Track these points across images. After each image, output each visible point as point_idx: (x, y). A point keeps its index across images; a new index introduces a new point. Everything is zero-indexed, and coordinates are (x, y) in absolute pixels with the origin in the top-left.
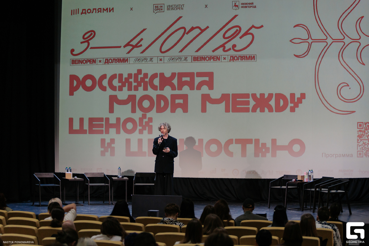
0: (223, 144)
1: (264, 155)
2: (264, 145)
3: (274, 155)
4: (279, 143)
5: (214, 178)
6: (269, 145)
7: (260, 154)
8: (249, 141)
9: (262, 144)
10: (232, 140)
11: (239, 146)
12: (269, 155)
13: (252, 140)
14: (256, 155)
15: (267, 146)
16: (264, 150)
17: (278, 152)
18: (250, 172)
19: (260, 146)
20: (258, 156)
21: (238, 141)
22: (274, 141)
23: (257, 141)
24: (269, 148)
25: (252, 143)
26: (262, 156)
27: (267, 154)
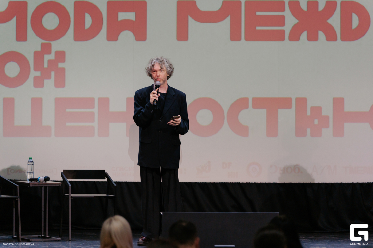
0: (226, 109)
1: (317, 133)
2: (317, 110)
3: (339, 132)
4: (348, 107)
5: (206, 183)
6: (328, 111)
7: (309, 130)
8: (285, 103)
9: (312, 108)
10: (246, 100)
11: (263, 112)
12: (328, 132)
13: (290, 100)
14: (300, 132)
15: (324, 113)
16: (316, 122)
17: (348, 127)
18: (286, 170)
19: (309, 113)
20: (305, 135)
21: (259, 103)
22: (338, 103)
23: (302, 102)
24: (327, 117)
25: (290, 107)
26: (312, 135)
27: (324, 130)
